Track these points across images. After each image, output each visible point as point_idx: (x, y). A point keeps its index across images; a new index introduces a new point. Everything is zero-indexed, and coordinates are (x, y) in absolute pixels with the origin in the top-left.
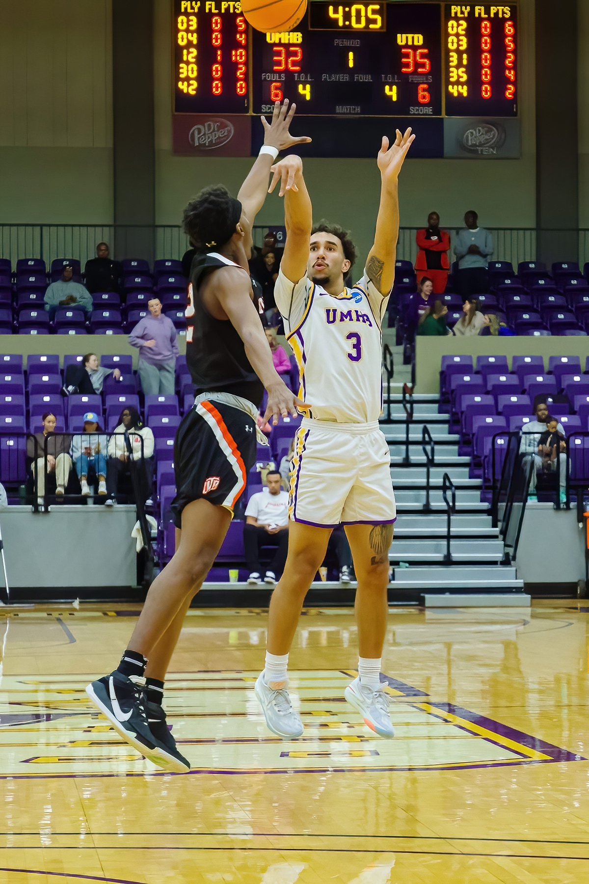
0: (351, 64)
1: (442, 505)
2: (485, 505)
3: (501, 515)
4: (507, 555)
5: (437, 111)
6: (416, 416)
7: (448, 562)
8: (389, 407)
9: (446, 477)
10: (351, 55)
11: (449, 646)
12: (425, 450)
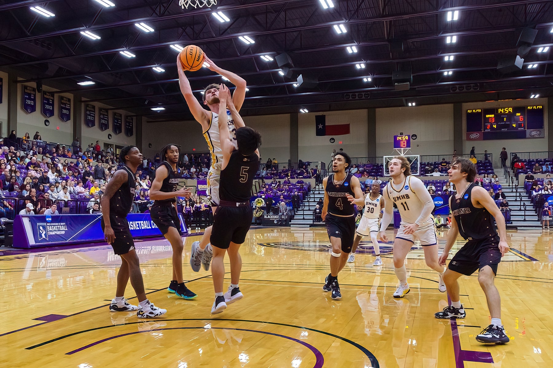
0: (505, 120)
1: (523, 209)
2: (534, 209)
3: (538, 210)
4: (538, 219)
5: (525, 129)
6: (518, 191)
7: (525, 220)
8: (512, 189)
9: (524, 203)
10: (505, 118)
11: (525, 237)
12: (520, 198)
